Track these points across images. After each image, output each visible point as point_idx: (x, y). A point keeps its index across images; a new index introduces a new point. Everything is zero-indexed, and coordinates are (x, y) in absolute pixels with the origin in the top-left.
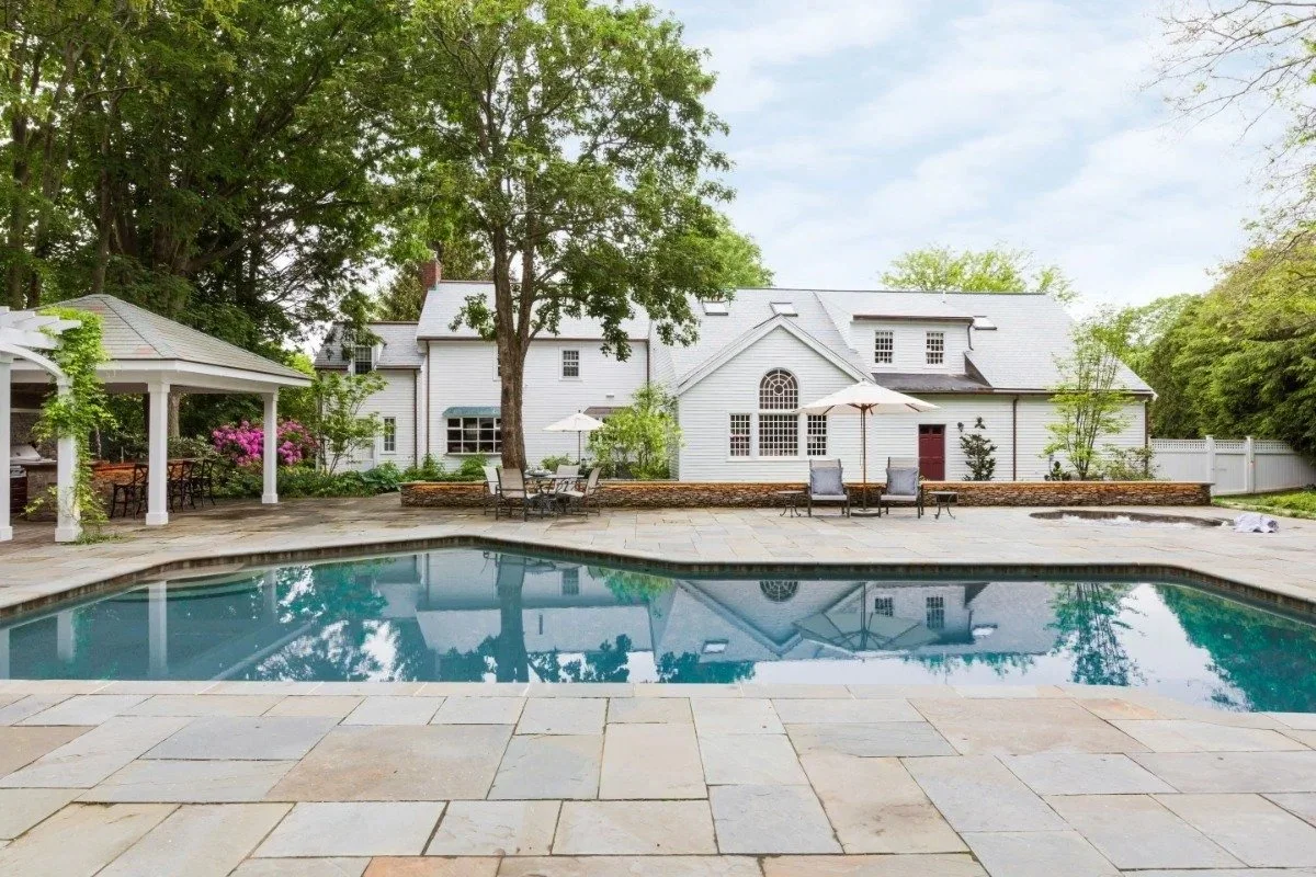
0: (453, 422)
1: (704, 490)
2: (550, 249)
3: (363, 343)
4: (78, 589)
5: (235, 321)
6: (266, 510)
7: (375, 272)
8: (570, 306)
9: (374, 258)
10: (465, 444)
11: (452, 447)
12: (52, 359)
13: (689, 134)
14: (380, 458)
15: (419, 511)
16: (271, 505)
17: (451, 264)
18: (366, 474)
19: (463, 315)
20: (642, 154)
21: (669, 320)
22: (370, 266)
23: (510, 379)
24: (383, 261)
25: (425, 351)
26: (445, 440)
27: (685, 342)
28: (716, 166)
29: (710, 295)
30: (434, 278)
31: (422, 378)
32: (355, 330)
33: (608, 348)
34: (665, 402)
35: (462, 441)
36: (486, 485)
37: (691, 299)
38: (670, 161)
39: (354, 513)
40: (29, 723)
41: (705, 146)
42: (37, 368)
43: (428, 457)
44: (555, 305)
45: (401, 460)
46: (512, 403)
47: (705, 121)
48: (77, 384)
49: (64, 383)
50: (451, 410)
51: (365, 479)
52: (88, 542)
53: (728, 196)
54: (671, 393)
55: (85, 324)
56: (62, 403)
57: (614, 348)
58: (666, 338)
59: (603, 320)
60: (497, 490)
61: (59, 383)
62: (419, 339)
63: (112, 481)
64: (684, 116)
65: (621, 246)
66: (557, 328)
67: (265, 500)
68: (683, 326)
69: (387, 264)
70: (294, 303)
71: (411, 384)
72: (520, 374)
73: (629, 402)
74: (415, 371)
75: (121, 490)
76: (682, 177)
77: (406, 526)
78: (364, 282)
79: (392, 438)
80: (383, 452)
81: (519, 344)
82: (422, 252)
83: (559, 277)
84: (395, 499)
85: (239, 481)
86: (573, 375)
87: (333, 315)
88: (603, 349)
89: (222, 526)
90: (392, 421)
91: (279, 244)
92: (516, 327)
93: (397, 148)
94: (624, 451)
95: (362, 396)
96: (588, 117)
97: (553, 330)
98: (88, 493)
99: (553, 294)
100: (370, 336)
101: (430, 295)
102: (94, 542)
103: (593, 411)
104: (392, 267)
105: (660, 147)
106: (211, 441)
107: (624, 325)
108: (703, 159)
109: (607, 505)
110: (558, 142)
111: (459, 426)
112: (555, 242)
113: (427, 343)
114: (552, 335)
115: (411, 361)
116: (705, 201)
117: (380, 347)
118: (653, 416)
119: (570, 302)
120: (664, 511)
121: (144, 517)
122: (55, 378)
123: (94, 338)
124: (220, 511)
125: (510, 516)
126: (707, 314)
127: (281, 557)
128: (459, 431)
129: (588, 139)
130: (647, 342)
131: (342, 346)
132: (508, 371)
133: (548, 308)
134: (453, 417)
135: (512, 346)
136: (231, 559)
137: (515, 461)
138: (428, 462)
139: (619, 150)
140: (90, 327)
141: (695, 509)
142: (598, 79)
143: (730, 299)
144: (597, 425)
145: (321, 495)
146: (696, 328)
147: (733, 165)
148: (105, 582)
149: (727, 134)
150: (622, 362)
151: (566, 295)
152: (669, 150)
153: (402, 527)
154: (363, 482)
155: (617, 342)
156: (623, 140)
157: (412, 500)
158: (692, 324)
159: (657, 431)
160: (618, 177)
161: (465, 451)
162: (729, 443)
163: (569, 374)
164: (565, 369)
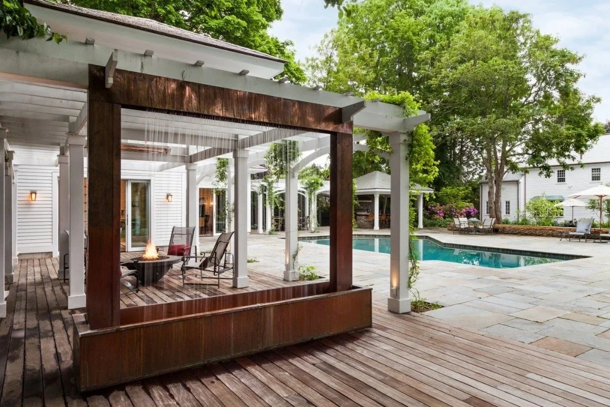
14: (504, 217)
25: (523, 174)
31: (522, 186)
43: (524, 217)
45: (513, 218)
50: (535, 198)
71: (517, 188)
74: (518, 182)
79: (509, 210)
80: (505, 215)
81: (499, 174)
86: (597, 180)
90: (509, 202)
113: (524, 170)
115: (517, 178)
138: (524, 219)
163: (595, 180)
164: (593, 177)
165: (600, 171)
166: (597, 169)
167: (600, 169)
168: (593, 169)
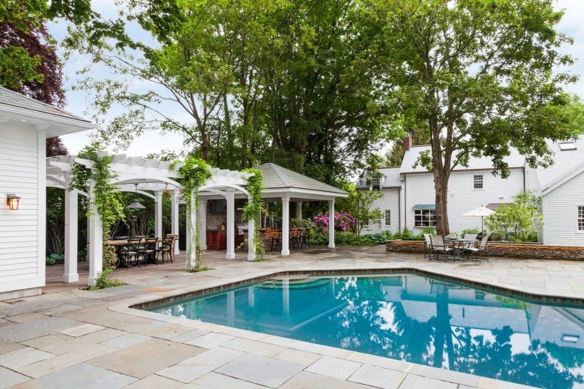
0: (417, 212)
1: (557, 250)
2: (463, 123)
3: (376, 177)
4: (244, 281)
5: (319, 171)
6: (329, 251)
7: (382, 145)
8: (475, 152)
9: (380, 139)
10: (423, 223)
11: (417, 224)
12: (246, 189)
13: (546, 49)
14: (384, 228)
15: (393, 254)
16: (332, 248)
17: (418, 138)
18: (374, 236)
19: (419, 161)
20: (516, 66)
21: (534, 154)
22: (380, 143)
23: (440, 190)
24: (385, 140)
25: (403, 179)
26: (413, 220)
27: (544, 166)
28: (565, 63)
29: (562, 138)
30: (408, 146)
31: (402, 192)
32: (372, 172)
33: (496, 172)
34: (534, 200)
35: (422, 221)
36: (426, 243)
37: (548, 141)
38: (533, 67)
39: (364, 254)
40: (188, 343)
41: (556, 53)
42: (242, 193)
43: (406, 228)
44: (467, 152)
45: (393, 230)
46: (441, 202)
47: (557, 39)
48: (254, 198)
49: (250, 198)
50: (416, 206)
51: (373, 238)
52: (258, 261)
53: (574, 80)
54: (537, 195)
55: (257, 174)
56: (249, 206)
57: (500, 172)
58: (532, 164)
59: (493, 157)
60: (430, 246)
61: (249, 198)
62: (401, 174)
63: (272, 237)
64: (542, 39)
65: (503, 118)
66: (467, 164)
67: (330, 246)
68: (543, 157)
69: (386, 141)
70: (348, 161)
71: (398, 195)
72: (446, 188)
73: (512, 201)
74: (399, 188)
75: (275, 240)
76: (542, 74)
77: (384, 262)
78: (377, 150)
79: (389, 220)
80: (385, 226)
81: (445, 172)
82: (402, 134)
83: (468, 138)
84: (383, 248)
85: (322, 238)
86: (480, 187)
87: (364, 165)
88: (493, 173)
89: (308, 257)
90: (389, 211)
91: (342, 137)
92: (444, 165)
93: (388, 88)
94: (505, 226)
95: (372, 201)
96: (482, 52)
97: (465, 165)
98: (258, 242)
99: (465, 146)
100: (379, 174)
101: (407, 153)
102: (260, 261)
103: (491, 206)
104: (389, 142)
105: (527, 60)
106: (313, 220)
107: (505, 159)
108: (555, 61)
109: (495, 256)
110: (467, 69)
111: (420, 214)
112: (465, 120)
113: (404, 175)
114: (464, 168)
115: (397, 185)
116: (558, 85)
117: (383, 178)
118: (524, 208)
119: (474, 150)
120: (530, 261)
121: (281, 252)
122: (247, 196)
123: (260, 180)
124: (311, 250)
125: (437, 259)
126: (562, 150)
127: (325, 273)
128: (421, 216)
129: (483, 64)
130: (523, 168)
131: (367, 179)
132: (440, 186)
133: (462, 154)
134: (417, 209)
135: (442, 174)
136: (305, 272)
137: (443, 231)
138: (406, 230)
139: (501, 66)
140: (258, 176)
141: (550, 261)
142: (487, 31)
143: (575, 139)
144: (492, 212)
145: (354, 245)
146: (552, 157)
147: (576, 61)
148: (255, 279)
149: (572, 44)
150: (505, 179)
151: (472, 146)
152: (533, 60)
153: (382, 262)
154: (372, 239)
155: (502, 169)
156: (503, 60)
157: (391, 249)
158: (549, 155)
159: (526, 216)
160: (501, 81)
161: (423, 226)
162: (577, 223)
163: (477, 187)
164: (475, 185)
165: (482, 179)
166: (480, 176)
167: (482, 176)
168: (475, 177)
